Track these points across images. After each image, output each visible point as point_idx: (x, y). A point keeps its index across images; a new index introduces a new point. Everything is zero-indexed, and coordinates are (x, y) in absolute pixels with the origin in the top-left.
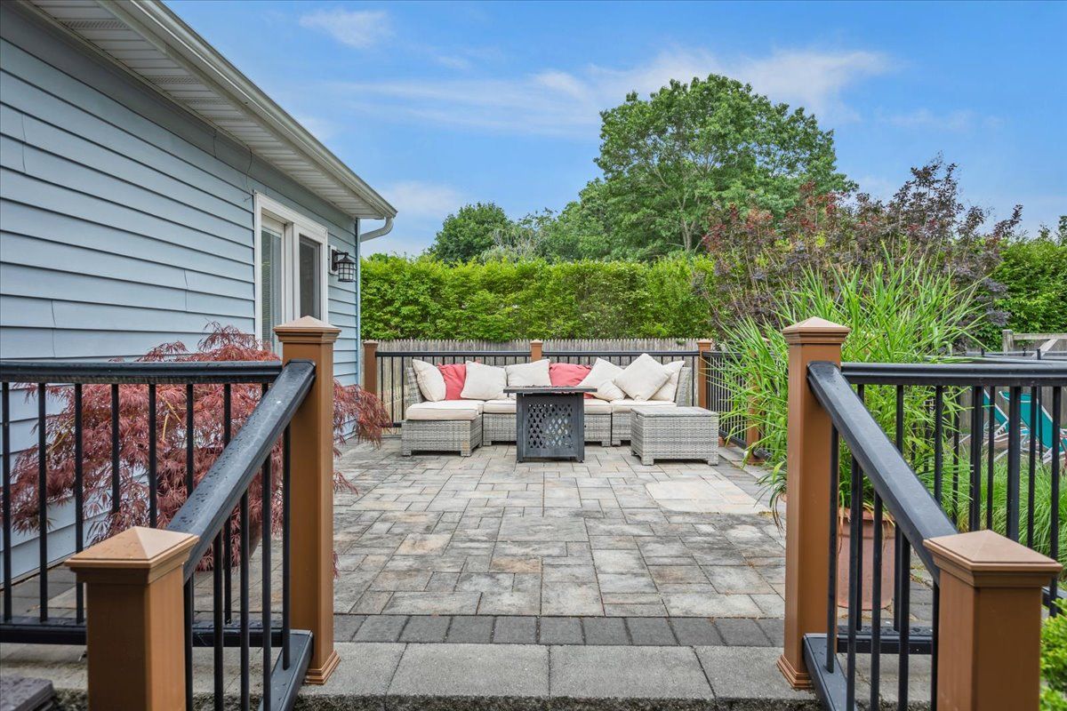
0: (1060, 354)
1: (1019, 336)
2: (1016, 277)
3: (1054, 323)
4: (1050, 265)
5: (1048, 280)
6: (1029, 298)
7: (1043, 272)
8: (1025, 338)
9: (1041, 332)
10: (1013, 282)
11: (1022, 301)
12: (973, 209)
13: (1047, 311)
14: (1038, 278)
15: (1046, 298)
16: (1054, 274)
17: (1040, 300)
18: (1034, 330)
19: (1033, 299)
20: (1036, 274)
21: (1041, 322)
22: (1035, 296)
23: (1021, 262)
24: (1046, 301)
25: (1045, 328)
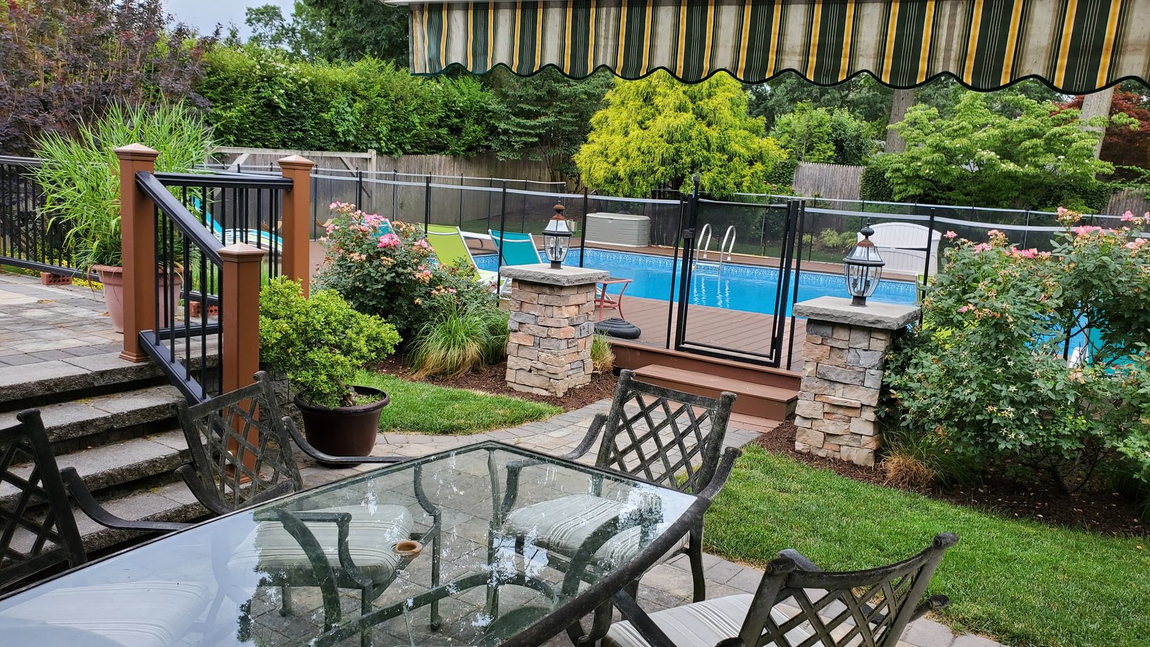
0: (251, 169)
1: (218, 149)
2: (212, 87)
3: (246, 137)
4: (242, 78)
5: (240, 93)
6: (225, 109)
7: (236, 84)
8: (223, 151)
9: (235, 146)
10: (210, 91)
11: (219, 112)
12: (180, 24)
13: (241, 124)
14: (232, 90)
15: (239, 111)
16: (246, 88)
17: (232, 113)
18: (229, 142)
19: (228, 111)
20: (230, 85)
21: (235, 134)
22: (230, 107)
23: (217, 71)
24: (239, 114)
25: (238, 143)
